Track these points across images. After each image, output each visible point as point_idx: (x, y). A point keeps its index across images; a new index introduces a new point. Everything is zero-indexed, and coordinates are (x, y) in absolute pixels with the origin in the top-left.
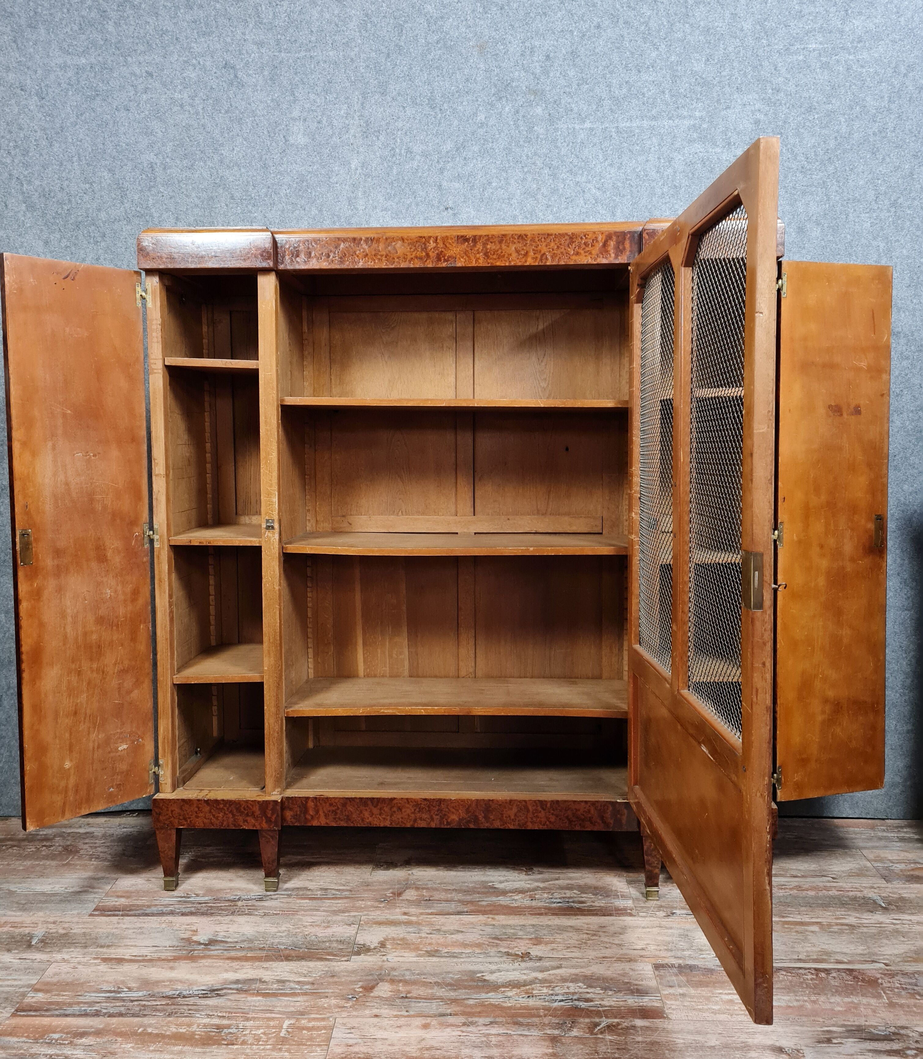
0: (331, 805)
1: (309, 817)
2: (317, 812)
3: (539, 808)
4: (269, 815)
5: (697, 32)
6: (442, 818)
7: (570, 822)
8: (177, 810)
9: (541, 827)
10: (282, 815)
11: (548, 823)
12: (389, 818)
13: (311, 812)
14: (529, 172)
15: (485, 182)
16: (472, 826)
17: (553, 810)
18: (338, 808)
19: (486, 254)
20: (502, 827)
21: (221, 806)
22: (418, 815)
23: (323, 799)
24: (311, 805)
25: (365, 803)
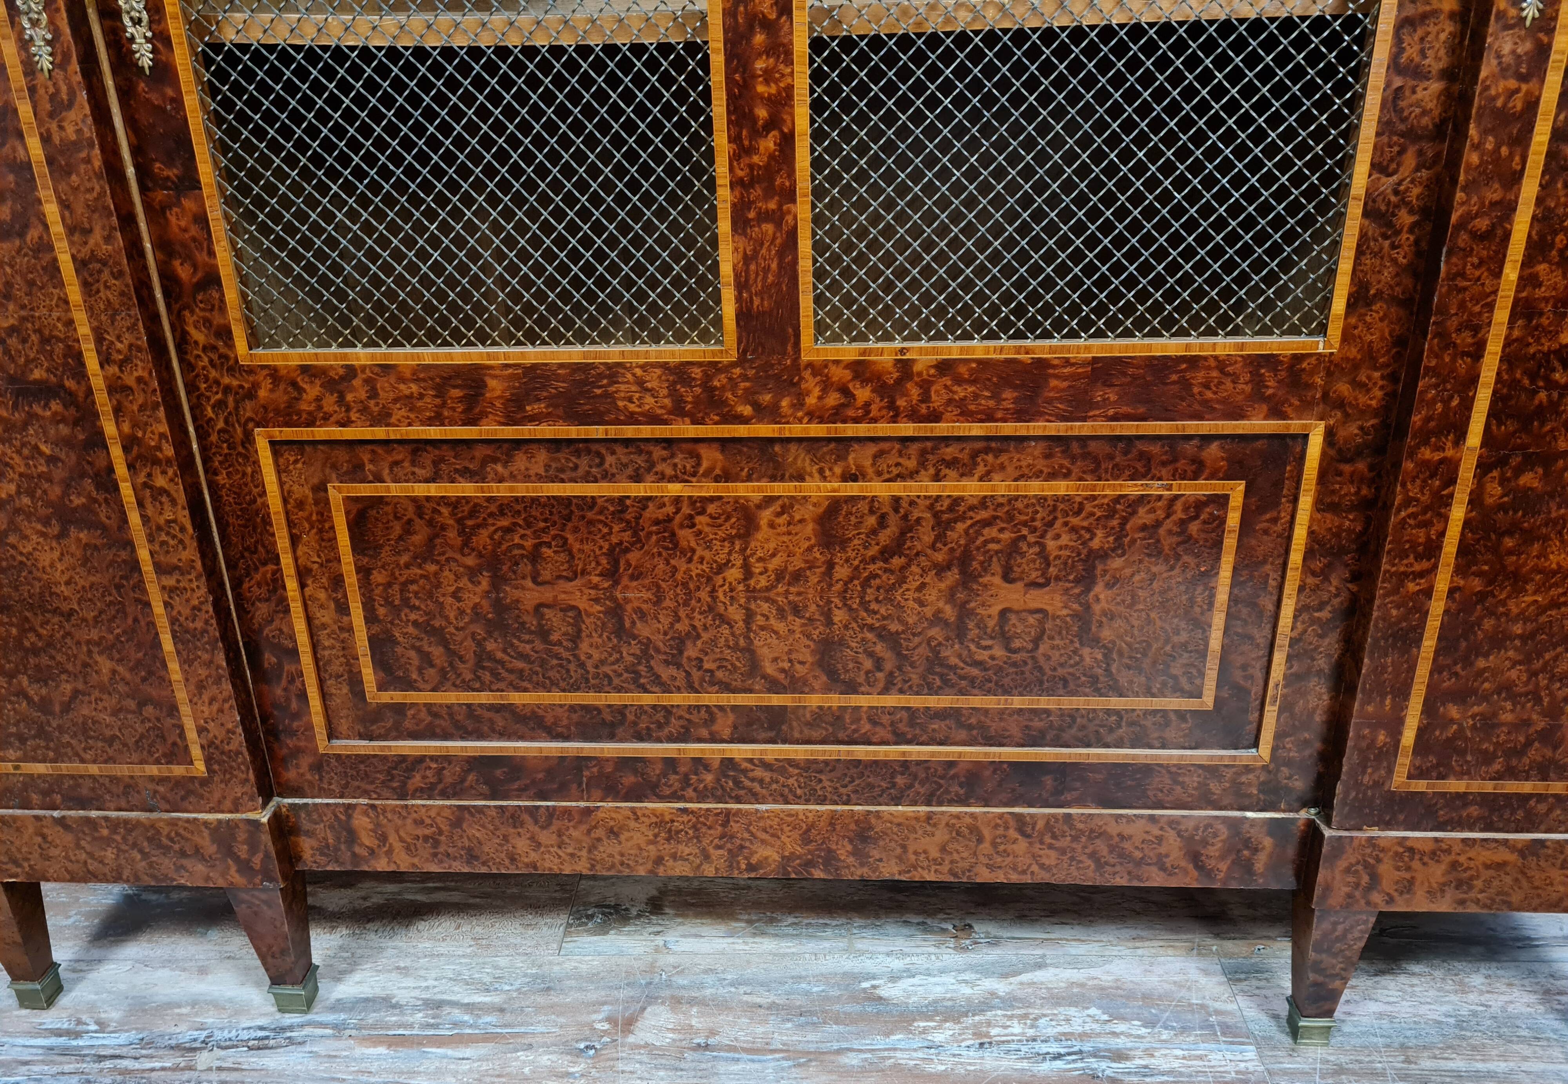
0: (419, 822)
1: (361, 850)
2: (383, 838)
3: (1013, 833)
4: (243, 855)
6: (733, 855)
7: (1100, 865)
9: (1014, 878)
10: (283, 851)
11: (1035, 868)
12: (584, 853)
13: (367, 840)
16: (818, 874)
17: (1054, 837)
18: (441, 832)
20: (903, 878)
21: (105, 832)
22: (667, 848)
23: (394, 810)
24: (361, 822)
25: (514, 818)
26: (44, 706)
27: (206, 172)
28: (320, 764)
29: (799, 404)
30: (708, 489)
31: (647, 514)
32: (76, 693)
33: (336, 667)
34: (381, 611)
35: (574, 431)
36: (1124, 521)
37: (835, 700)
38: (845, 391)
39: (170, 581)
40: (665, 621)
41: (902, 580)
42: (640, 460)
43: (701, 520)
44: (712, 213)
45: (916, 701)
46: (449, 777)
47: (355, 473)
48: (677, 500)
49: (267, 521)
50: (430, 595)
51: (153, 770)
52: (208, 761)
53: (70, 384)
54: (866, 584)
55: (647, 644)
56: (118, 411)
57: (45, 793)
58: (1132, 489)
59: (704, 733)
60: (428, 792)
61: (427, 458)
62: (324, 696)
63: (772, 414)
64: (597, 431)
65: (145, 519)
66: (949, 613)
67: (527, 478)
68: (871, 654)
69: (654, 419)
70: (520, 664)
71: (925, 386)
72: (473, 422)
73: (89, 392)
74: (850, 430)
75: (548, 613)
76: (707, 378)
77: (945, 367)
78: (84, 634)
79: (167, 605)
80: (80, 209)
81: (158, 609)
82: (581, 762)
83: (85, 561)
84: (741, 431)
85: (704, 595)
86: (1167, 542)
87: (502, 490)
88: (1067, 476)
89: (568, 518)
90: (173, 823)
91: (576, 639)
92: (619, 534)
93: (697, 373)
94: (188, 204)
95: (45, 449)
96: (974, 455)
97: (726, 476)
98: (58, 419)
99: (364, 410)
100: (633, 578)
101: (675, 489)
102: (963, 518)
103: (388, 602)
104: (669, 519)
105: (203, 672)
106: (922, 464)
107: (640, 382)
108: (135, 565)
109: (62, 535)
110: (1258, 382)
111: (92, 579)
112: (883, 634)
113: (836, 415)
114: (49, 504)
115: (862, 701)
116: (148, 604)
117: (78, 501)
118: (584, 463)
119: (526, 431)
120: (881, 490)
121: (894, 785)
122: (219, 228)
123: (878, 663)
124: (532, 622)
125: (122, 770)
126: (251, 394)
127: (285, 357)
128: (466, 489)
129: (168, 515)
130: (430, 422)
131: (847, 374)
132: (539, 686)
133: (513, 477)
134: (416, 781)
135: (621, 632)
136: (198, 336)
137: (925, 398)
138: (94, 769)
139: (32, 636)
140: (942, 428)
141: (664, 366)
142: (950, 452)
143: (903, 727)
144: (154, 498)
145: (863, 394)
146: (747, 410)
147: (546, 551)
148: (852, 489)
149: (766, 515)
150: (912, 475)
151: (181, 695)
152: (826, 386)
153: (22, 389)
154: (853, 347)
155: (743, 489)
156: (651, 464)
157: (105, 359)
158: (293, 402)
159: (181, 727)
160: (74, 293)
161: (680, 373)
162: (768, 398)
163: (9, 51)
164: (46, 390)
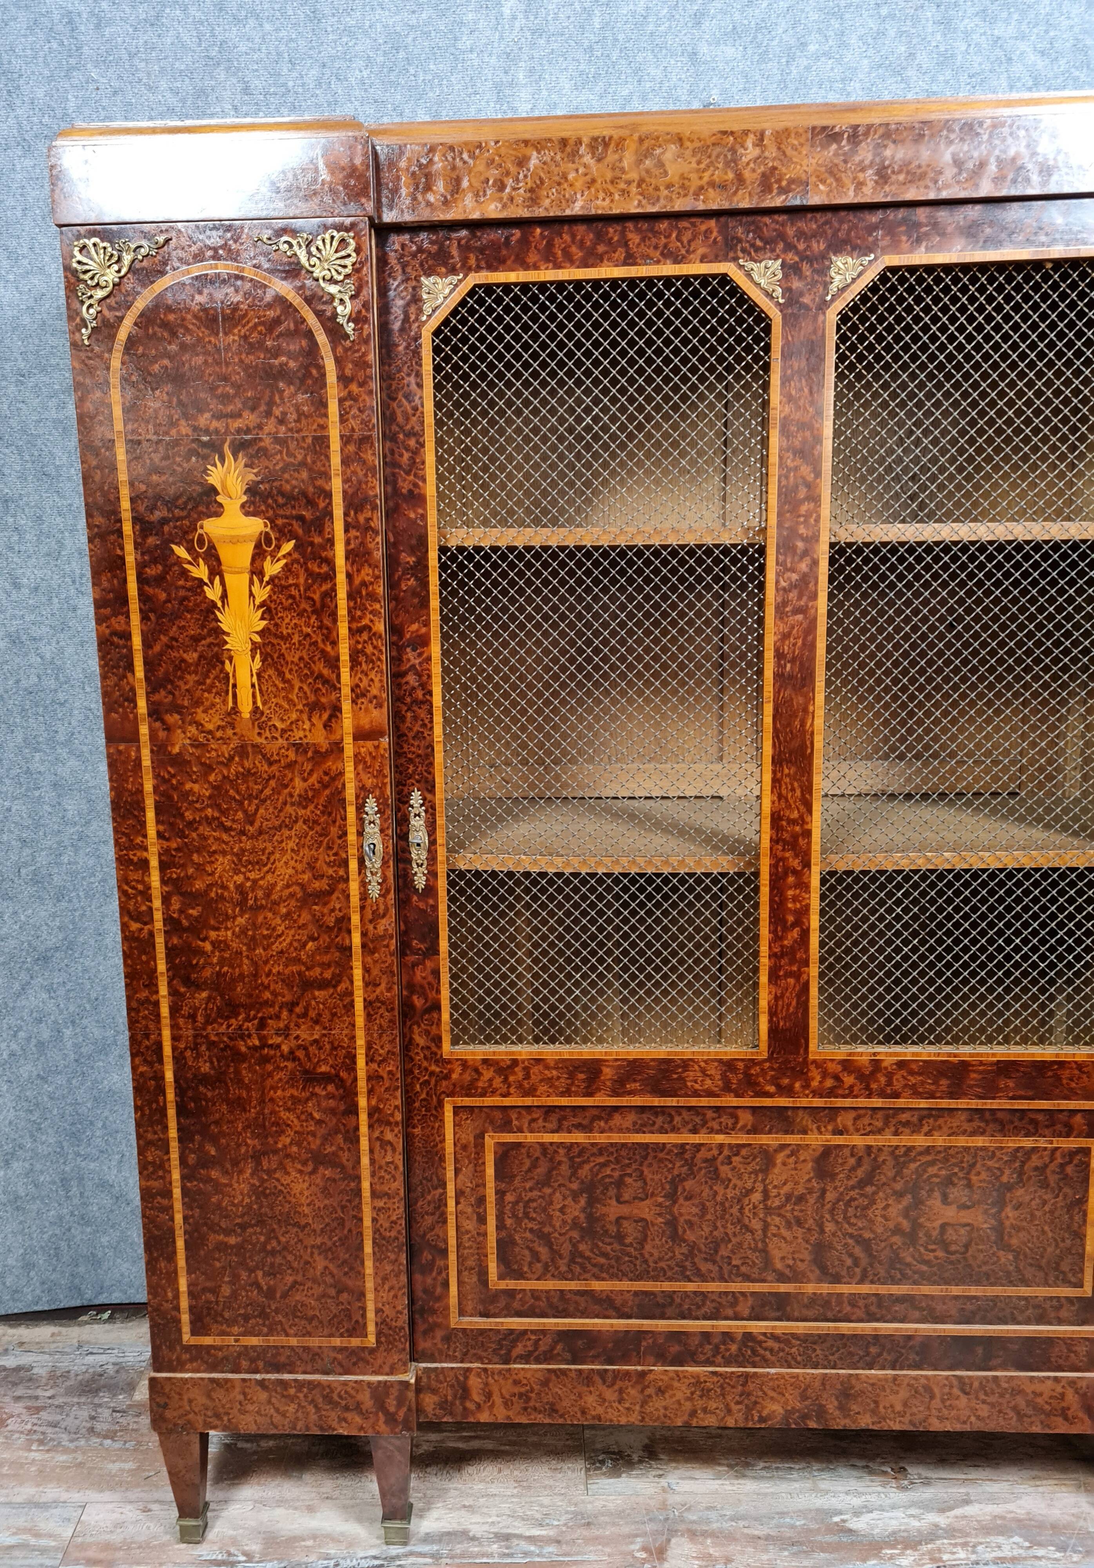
0: (516, 1383)
1: (470, 1405)
2: (489, 1396)
3: (956, 1391)
4: (392, 1409)
6: (749, 1409)
7: (1020, 1417)
8: (202, 1400)
9: (958, 1427)
10: (418, 1403)
11: (973, 1419)
12: (637, 1407)
13: (476, 1396)
14: (891, 16)
15: (793, 42)
16: (812, 1425)
17: (986, 1394)
18: (532, 1391)
19: (883, 176)
20: (875, 1428)
21: (292, 1391)
22: (700, 1403)
23: (500, 1372)
24: (474, 1383)
25: (587, 1379)
26: (270, 1293)
27: (444, 945)
28: (450, 1336)
29: (806, 1086)
30: (742, 1139)
31: (699, 1155)
32: (296, 1282)
33: (470, 1263)
34: (509, 1222)
35: (657, 1101)
36: (1023, 1163)
37: (825, 1288)
38: (837, 1078)
39: (380, 1204)
40: (707, 1230)
41: (873, 1202)
42: (698, 1120)
43: (736, 1160)
44: (756, 970)
45: (883, 1289)
46: (543, 1347)
47: (506, 1126)
48: (721, 1146)
49: (442, 1159)
50: (544, 1210)
51: (337, 1342)
52: (379, 1334)
53: (343, 1074)
54: (848, 1204)
55: (693, 1247)
56: (370, 1092)
57: (253, 1361)
58: (1028, 1143)
59: (730, 1312)
60: (526, 1358)
61: (554, 1118)
62: (460, 1283)
63: (788, 1091)
64: (672, 1101)
65: (372, 1161)
66: (906, 1224)
67: (620, 1130)
68: (851, 1255)
69: (710, 1094)
70: (602, 1260)
71: (890, 1076)
72: (591, 1095)
73: (355, 1079)
74: (840, 1102)
75: (625, 1224)
76: (747, 1069)
77: (902, 1064)
78: (310, 1241)
79: (374, 1220)
80: (375, 972)
81: (367, 1222)
82: (641, 1334)
83: (325, 1190)
84: (767, 1102)
85: (735, 1210)
86: (1053, 1179)
87: (602, 1139)
88: (983, 1133)
89: (645, 1158)
90: (345, 1383)
91: (642, 1242)
92: (679, 1168)
93: (741, 1065)
94: (429, 964)
95: (317, 1116)
96: (921, 1120)
97: (754, 1130)
98: (330, 1096)
99: (520, 1086)
100: (687, 1199)
101: (720, 1138)
102: (914, 1160)
103: (514, 1216)
104: (715, 1159)
105: (389, 1268)
106: (886, 1124)
107: (703, 1071)
108: (358, 1192)
109: (314, 1171)
111: (327, 1202)
112: (859, 1240)
113: (831, 1093)
114: (310, 1151)
115: (844, 1289)
116: (361, 1220)
117: (329, 1149)
118: (660, 1120)
119: (624, 1101)
120: (858, 1141)
121: (868, 1354)
122: (445, 977)
123: (856, 1262)
124: (613, 1229)
125: (314, 1342)
126: (447, 1077)
127: (473, 1053)
128: (579, 1137)
129: (389, 1158)
130: (562, 1094)
131: (839, 1068)
132: (613, 1277)
133: (611, 1130)
134: (519, 1350)
135: (676, 1237)
136: (421, 1041)
137: (889, 1083)
138: (294, 1341)
139: (274, 1243)
140: (901, 1103)
141: (720, 1061)
142: (904, 1117)
143: (873, 1309)
144: (381, 1147)
145: (849, 1080)
146: (772, 1089)
147: (628, 1180)
148: (839, 1140)
149: (780, 1158)
150: (880, 1131)
151: (370, 1285)
152: (825, 1075)
153: (311, 1078)
154: (842, 1051)
155: (765, 1139)
156: (705, 1123)
157: (370, 1059)
158: (474, 1081)
159: (364, 1309)
160: (360, 1020)
161: (729, 1065)
162: (786, 1081)
163: (354, 887)
164: (327, 1079)
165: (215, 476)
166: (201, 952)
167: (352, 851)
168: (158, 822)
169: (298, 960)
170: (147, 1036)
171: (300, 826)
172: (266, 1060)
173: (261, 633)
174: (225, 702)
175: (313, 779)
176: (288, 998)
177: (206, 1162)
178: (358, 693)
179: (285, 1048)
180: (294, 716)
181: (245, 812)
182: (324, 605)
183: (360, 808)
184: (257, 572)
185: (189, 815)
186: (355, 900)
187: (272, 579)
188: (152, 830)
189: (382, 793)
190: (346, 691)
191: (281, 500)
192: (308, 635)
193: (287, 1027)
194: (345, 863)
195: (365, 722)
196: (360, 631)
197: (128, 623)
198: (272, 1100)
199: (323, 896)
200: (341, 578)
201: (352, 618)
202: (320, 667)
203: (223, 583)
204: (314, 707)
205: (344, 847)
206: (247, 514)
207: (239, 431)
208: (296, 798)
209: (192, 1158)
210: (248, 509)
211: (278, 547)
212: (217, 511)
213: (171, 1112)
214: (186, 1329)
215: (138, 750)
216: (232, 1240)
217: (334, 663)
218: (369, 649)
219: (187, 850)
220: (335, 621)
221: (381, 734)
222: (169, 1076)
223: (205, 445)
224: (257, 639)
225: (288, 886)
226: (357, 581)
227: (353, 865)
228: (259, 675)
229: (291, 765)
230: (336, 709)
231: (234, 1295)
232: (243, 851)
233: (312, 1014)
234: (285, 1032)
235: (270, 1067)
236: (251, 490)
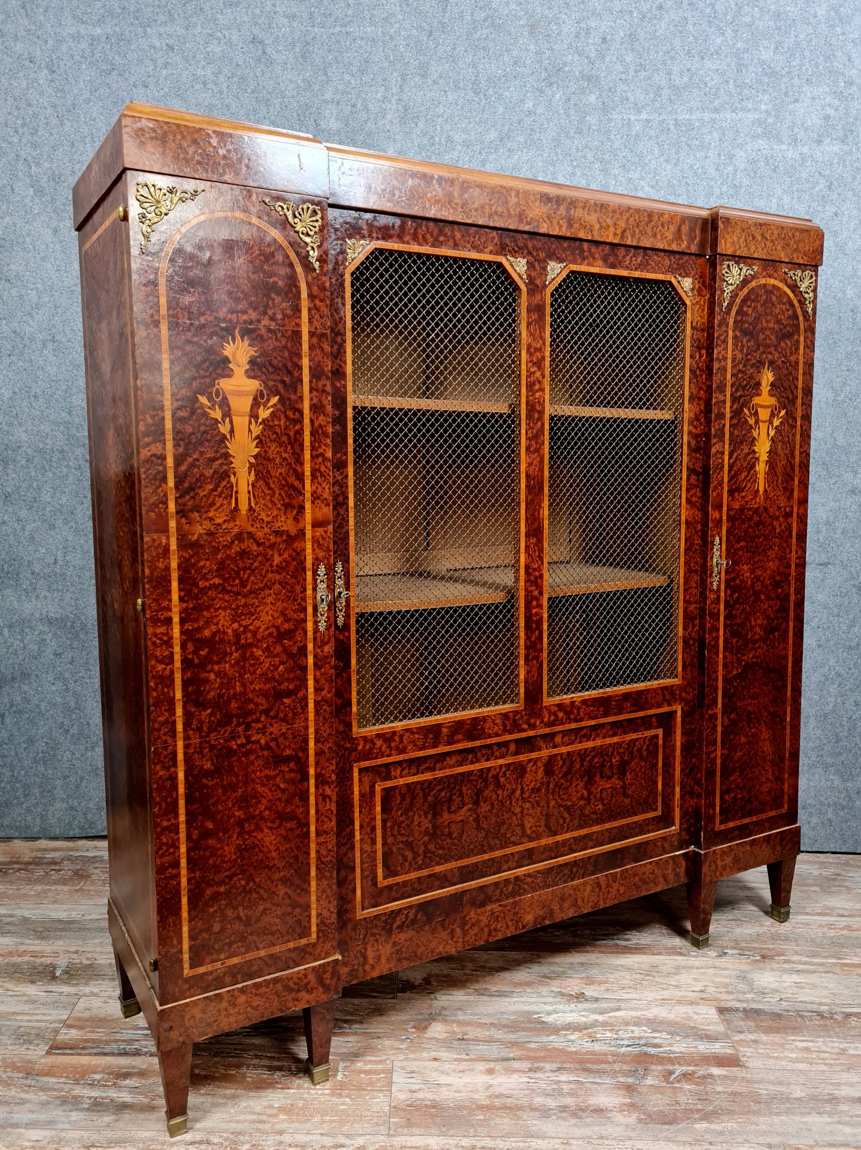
1: (368, 968)
2: (379, 958)
3: (611, 883)
4: (328, 982)
5: (767, 17)
6: (518, 922)
7: (637, 888)
8: (199, 1016)
9: (611, 902)
11: (618, 896)
12: (461, 940)
13: (372, 961)
16: (546, 923)
17: (624, 880)
18: (404, 946)
19: (570, 224)
20: (576, 914)
21: (263, 990)
22: (494, 927)
23: (386, 940)
24: (371, 951)
25: (434, 930)
26: (248, 922)
27: (354, 662)
28: (357, 925)
29: (542, 722)
30: (512, 759)
31: (490, 775)
32: (265, 909)
33: (368, 872)
34: (389, 840)
36: (634, 748)
37: (551, 840)
38: (556, 715)
39: (322, 839)
40: (494, 819)
41: (571, 784)
42: (489, 752)
43: (508, 773)
44: (518, 657)
45: (577, 834)
46: (411, 918)
47: (388, 777)
48: (501, 766)
49: (352, 805)
50: (409, 827)
51: (292, 945)
52: (319, 931)
53: (301, 754)
54: (560, 787)
55: (488, 831)
56: (317, 764)
57: (234, 975)
58: (634, 736)
59: (507, 866)
60: (401, 927)
61: (415, 766)
62: (362, 888)
63: (533, 727)
64: (478, 743)
65: (317, 811)
66: (586, 794)
67: (450, 767)
68: (562, 817)
69: (497, 735)
70: (441, 852)
71: (579, 709)
72: (436, 747)
73: (308, 757)
74: (557, 729)
75: (453, 825)
76: (515, 716)
77: (584, 702)
78: (276, 877)
79: (318, 852)
80: (322, 681)
81: (313, 854)
82: (463, 894)
83: (287, 838)
84: (524, 735)
85: (508, 804)
86: (646, 754)
87: (439, 774)
88: (617, 735)
89: (462, 782)
90: (298, 973)
91: (462, 835)
92: (480, 784)
93: (511, 715)
94: (344, 674)
95: (282, 786)
96: (592, 732)
97: (517, 753)
98: (291, 771)
99: (397, 748)
100: (485, 802)
101: (501, 762)
102: (588, 756)
103: (392, 835)
104: (498, 774)
105: (326, 883)
106: (576, 737)
107: (493, 721)
108: (307, 834)
109: (279, 827)
110: (664, 695)
111: (288, 846)
112: (566, 807)
113: (554, 724)
114: (276, 812)
115: (560, 838)
116: (309, 853)
117: (290, 809)
118: (471, 756)
119: (453, 748)
120: (565, 750)
121: (573, 872)
122: (354, 684)
123: (565, 820)
124: (447, 831)
125: (276, 949)
126: (355, 749)
127: (371, 731)
129: (328, 807)
130: (421, 749)
131: (557, 709)
132: (447, 861)
133: (445, 768)
134: (397, 923)
135: (479, 827)
137: (579, 714)
138: (262, 953)
140: (583, 724)
141: (501, 714)
142: (583, 733)
143: (573, 846)
144: (323, 800)
145: (561, 715)
146: (525, 726)
147: (455, 797)
148: (555, 751)
149: (529, 767)
150: (574, 742)
151: (314, 898)
152: (551, 714)
153: (279, 760)
154: (557, 699)
155: (522, 758)
156: (493, 753)
157: (317, 741)
158: (371, 749)
159: (309, 916)
160: (311, 716)
161: (505, 716)
162: (533, 721)
163: (310, 626)
164: (289, 759)
165: (228, 350)
166: (207, 681)
167: (310, 601)
168: (180, 590)
169: (273, 678)
170: (166, 748)
171: (277, 587)
172: (249, 752)
173: (255, 457)
174: (230, 503)
175: (286, 556)
176: (266, 706)
177: (206, 834)
178: (316, 497)
179: (263, 741)
180: (275, 513)
181: (241, 579)
182: (296, 439)
183: (315, 573)
184: (253, 415)
185: (202, 584)
186: (310, 634)
187: (264, 421)
188: (175, 596)
189: (329, 561)
190: (308, 495)
191: (271, 369)
192: (285, 459)
193: (265, 727)
194: (305, 609)
195: (319, 515)
196: (317, 456)
197: (164, 449)
198: (253, 781)
199: (290, 634)
200: (307, 421)
201: (313, 448)
202: (292, 480)
203: (231, 422)
204: (288, 506)
205: (304, 599)
206: (249, 377)
207: (245, 322)
208: (274, 568)
209: (195, 834)
210: (251, 374)
211: (268, 400)
212: (229, 374)
213: (182, 803)
214: (186, 965)
215: (168, 538)
216: (222, 889)
217: (300, 477)
218: (323, 469)
219: (199, 609)
220: (302, 450)
221: (329, 523)
222: (181, 775)
223: (222, 329)
224: (253, 460)
225: (268, 628)
226: (317, 424)
227: (310, 610)
228: (253, 485)
229: (272, 546)
230: (302, 508)
231: (222, 930)
232: (238, 607)
233: (281, 715)
234: (263, 730)
235: (252, 757)
236: (252, 362)
